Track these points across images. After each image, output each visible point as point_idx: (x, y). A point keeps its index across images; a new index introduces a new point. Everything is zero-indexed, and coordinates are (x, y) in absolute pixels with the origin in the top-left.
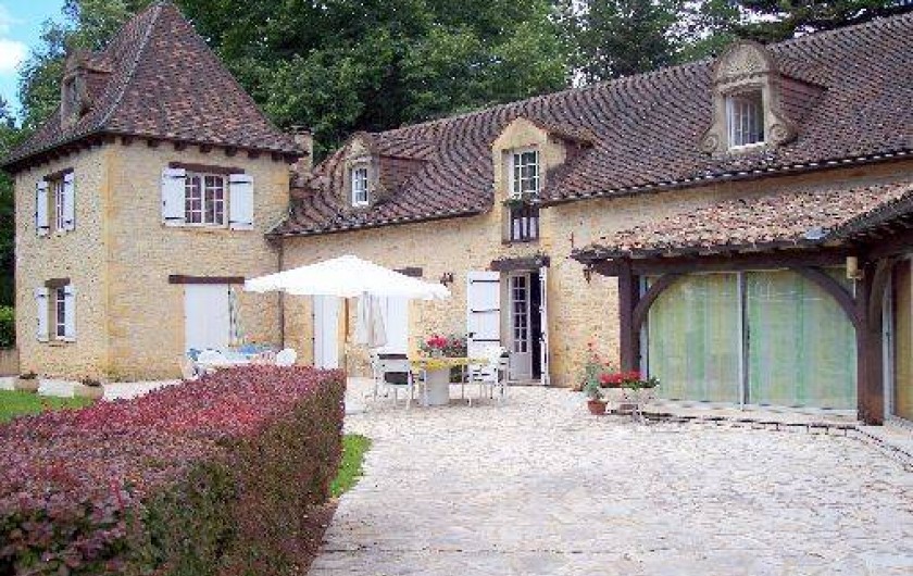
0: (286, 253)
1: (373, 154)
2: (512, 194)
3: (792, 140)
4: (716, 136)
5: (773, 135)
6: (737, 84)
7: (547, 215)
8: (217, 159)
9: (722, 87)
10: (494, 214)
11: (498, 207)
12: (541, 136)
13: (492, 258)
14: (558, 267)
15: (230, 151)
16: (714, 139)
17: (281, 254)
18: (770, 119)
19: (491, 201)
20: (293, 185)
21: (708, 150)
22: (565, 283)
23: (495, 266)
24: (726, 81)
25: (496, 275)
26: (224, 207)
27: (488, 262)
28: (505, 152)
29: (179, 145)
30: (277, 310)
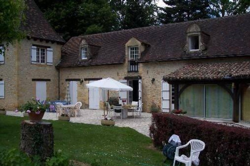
0: (60, 72)
1: (89, 45)
2: (130, 59)
3: (206, 49)
4: (187, 47)
5: (201, 48)
6: (192, 34)
7: (141, 65)
8: (44, 44)
9: (188, 34)
10: (125, 64)
11: (127, 62)
12: (139, 43)
13: (125, 76)
14: (144, 79)
15: (47, 41)
16: (186, 48)
17: (59, 72)
18: (200, 44)
19: (125, 60)
20: (62, 52)
21: (185, 51)
22: (146, 84)
23: (125, 78)
24: (190, 33)
25: (126, 81)
26: (45, 58)
27: (123, 77)
28: (128, 47)
29: (35, 39)
30: (58, 89)
